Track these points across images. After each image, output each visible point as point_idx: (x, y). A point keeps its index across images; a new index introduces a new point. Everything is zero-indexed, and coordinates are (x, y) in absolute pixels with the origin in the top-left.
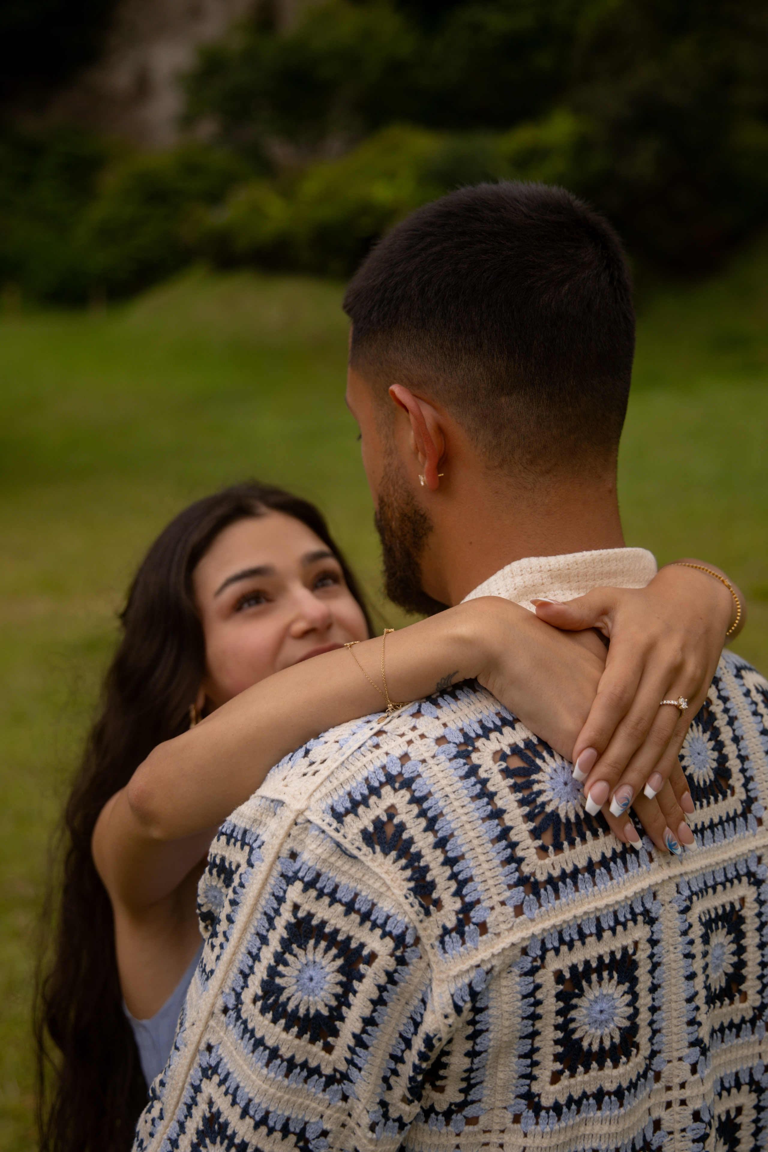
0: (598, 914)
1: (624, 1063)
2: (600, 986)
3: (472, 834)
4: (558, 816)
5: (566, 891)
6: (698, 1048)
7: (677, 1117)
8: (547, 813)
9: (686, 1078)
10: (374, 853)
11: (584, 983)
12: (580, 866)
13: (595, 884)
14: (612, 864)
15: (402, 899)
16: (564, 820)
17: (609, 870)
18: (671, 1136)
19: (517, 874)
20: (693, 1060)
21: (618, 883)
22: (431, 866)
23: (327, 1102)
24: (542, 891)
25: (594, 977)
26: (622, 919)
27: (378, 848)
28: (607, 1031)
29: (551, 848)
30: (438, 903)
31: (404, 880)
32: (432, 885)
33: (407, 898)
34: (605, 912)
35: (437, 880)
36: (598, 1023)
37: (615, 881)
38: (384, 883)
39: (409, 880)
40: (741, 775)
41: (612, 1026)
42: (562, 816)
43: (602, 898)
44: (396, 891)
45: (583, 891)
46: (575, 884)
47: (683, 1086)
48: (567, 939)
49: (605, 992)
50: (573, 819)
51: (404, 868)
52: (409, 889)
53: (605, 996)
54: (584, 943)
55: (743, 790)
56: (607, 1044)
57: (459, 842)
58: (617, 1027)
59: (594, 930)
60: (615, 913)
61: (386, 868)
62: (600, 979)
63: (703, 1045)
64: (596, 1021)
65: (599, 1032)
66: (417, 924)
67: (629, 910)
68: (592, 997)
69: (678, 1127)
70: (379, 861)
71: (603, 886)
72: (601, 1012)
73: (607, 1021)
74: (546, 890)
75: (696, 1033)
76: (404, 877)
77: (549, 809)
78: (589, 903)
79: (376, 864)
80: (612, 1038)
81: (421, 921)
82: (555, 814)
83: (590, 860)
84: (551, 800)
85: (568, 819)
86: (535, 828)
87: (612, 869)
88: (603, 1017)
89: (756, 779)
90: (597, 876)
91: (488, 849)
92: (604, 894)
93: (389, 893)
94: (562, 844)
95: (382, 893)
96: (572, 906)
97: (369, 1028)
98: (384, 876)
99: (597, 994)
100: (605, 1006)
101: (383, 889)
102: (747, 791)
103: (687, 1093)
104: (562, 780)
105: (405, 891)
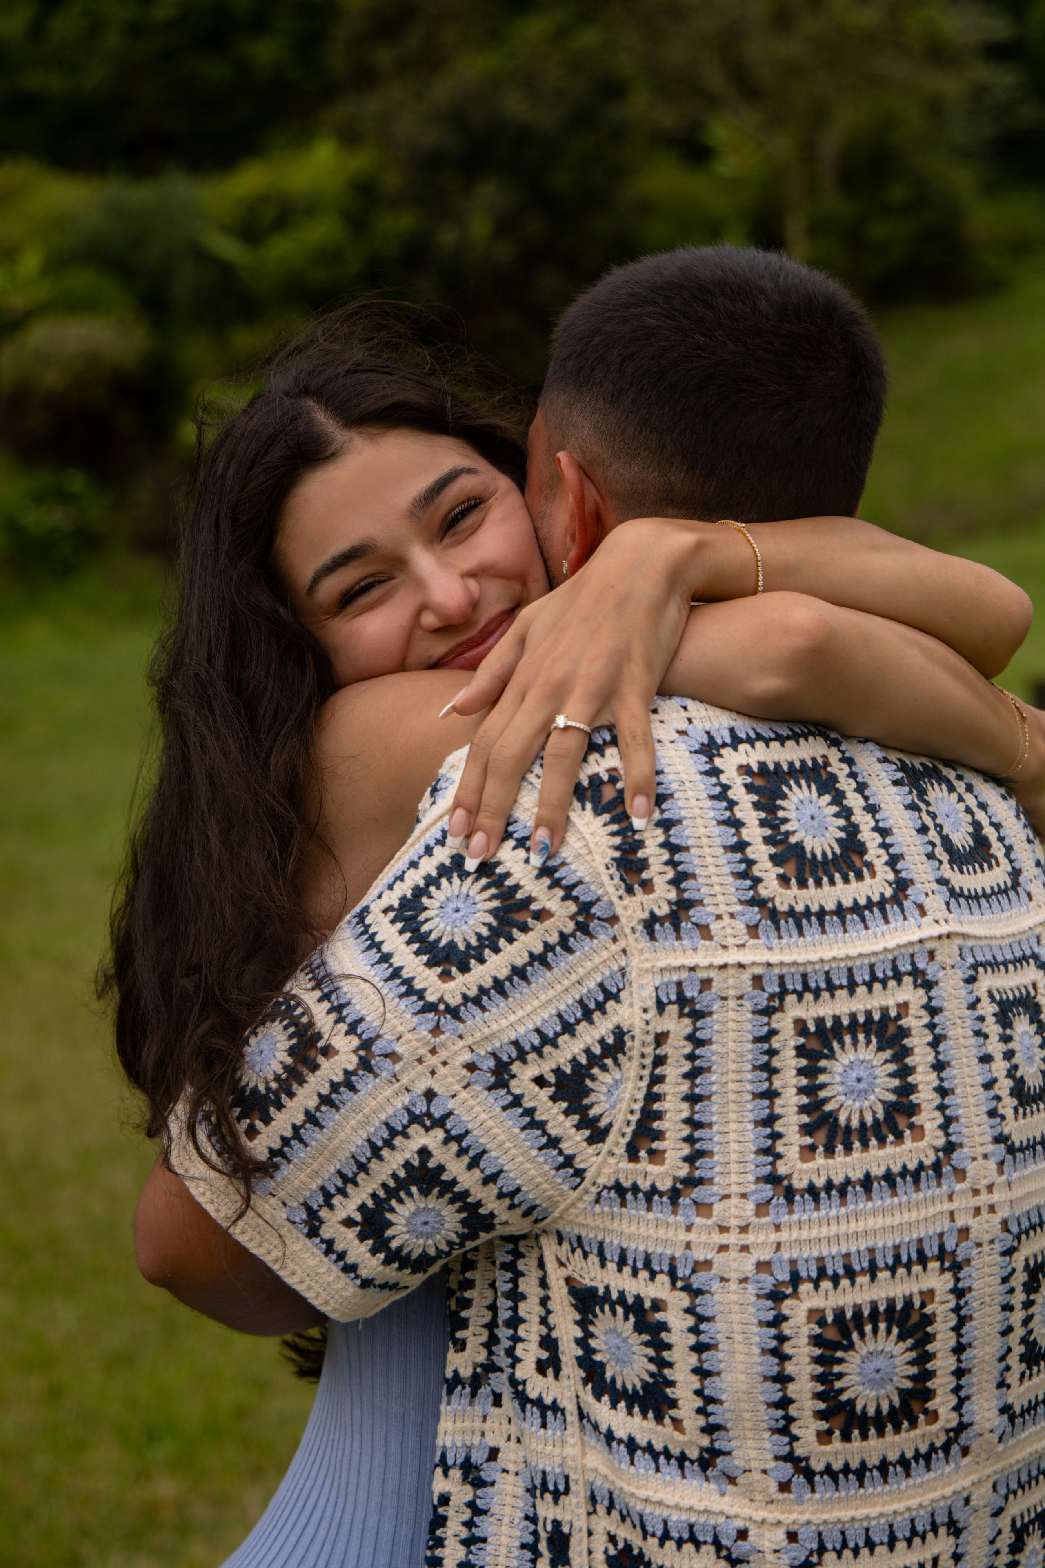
0: (850, 964)
1: (891, 1143)
2: (856, 1050)
3: (702, 831)
4: (803, 848)
5: (811, 929)
6: (1002, 1145)
7: (986, 1226)
8: (790, 844)
9: (992, 1180)
10: (583, 809)
11: (835, 1045)
12: (827, 908)
13: (845, 931)
14: (867, 912)
15: (602, 869)
16: (809, 855)
17: (863, 920)
18: (979, 1249)
19: (751, 893)
20: (999, 1158)
21: (875, 934)
22: (647, 843)
23: (413, 1025)
24: (782, 922)
25: (848, 1039)
26: (880, 975)
27: (589, 806)
28: (867, 1104)
29: (793, 880)
30: (647, 886)
31: (610, 847)
32: (644, 864)
33: (608, 868)
34: (858, 963)
35: (651, 861)
36: (856, 1094)
37: (870, 931)
38: (587, 845)
39: (617, 848)
40: (1000, 845)
41: (872, 1097)
42: (808, 849)
43: (855, 947)
44: (598, 858)
45: (831, 935)
46: (822, 925)
47: (990, 1188)
48: (813, 985)
49: (861, 1057)
50: (819, 857)
51: (613, 834)
52: (613, 859)
53: (862, 1062)
54: (833, 996)
55: (1006, 861)
56: (869, 1120)
57: (687, 832)
58: (880, 1100)
59: (845, 982)
60: (872, 967)
61: (592, 828)
62: (855, 1042)
63: (1009, 1143)
64: (853, 1092)
65: (857, 1105)
66: (615, 900)
67: (890, 967)
68: (846, 1062)
69: (987, 1237)
70: (587, 819)
71: (855, 934)
72: (859, 1080)
73: (866, 1092)
74: (787, 922)
75: (999, 1128)
76: (611, 843)
77: (793, 840)
78: (839, 949)
79: (583, 822)
80: (874, 1113)
81: (621, 898)
82: (800, 846)
83: (840, 904)
84: (795, 831)
85: (814, 855)
86: (775, 854)
87: (867, 918)
88: (861, 1086)
89: (1015, 848)
90: (848, 923)
91: (718, 854)
92: (857, 943)
93: (588, 858)
94: (807, 880)
95: (580, 855)
96: (818, 947)
97: (516, 979)
98: (588, 837)
99: (852, 1059)
100: (863, 1074)
101: (584, 851)
102: (1011, 861)
103: (995, 1198)
104: (809, 813)
105: (607, 860)
